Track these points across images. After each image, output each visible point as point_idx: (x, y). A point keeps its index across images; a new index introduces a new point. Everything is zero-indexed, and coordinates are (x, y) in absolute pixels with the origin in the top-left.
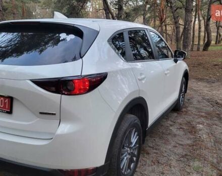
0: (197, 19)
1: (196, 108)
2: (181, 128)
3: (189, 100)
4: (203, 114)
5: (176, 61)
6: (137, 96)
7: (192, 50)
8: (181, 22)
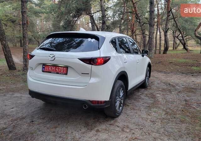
0: (158, 31)
1: (156, 87)
2: (147, 96)
3: (152, 82)
4: (160, 90)
5: (143, 56)
6: (123, 70)
7: (155, 53)
8: (147, 33)
